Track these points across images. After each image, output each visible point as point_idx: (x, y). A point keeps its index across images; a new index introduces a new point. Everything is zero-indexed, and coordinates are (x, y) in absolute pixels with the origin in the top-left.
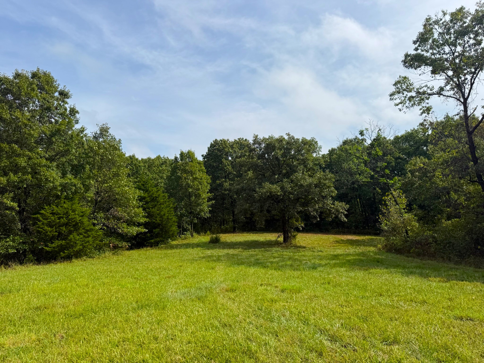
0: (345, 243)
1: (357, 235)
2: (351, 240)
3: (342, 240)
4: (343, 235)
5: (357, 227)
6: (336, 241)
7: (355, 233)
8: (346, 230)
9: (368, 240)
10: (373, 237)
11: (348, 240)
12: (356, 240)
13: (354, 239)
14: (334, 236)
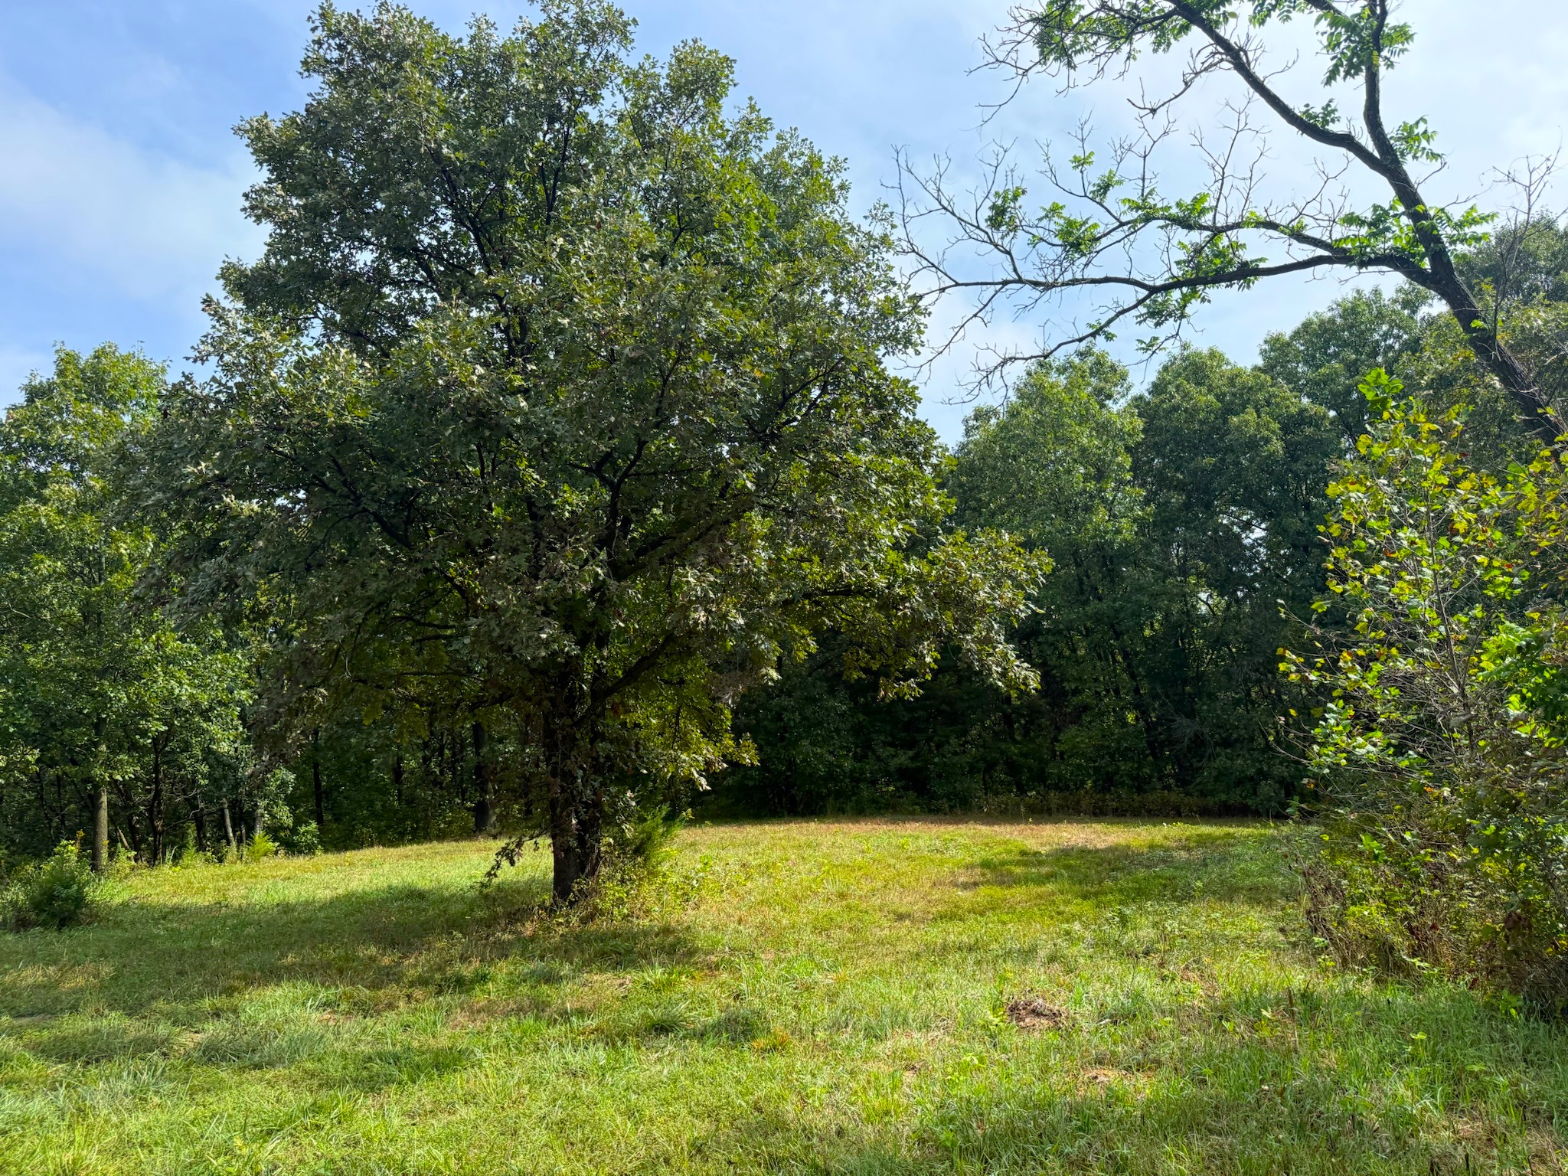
0: (1042, 880)
1: (1112, 824)
2: (1083, 852)
3: (1028, 858)
4: (1037, 822)
5: (1107, 782)
6: (986, 864)
7: (1099, 813)
8: (1054, 797)
9: (1188, 850)
10: (1206, 829)
11: (1064, 855)
12: (1112, 849)
13: (1101, 846)
14: (985, 829)
